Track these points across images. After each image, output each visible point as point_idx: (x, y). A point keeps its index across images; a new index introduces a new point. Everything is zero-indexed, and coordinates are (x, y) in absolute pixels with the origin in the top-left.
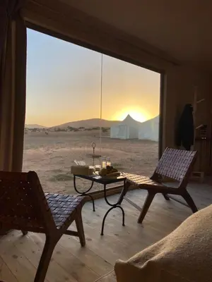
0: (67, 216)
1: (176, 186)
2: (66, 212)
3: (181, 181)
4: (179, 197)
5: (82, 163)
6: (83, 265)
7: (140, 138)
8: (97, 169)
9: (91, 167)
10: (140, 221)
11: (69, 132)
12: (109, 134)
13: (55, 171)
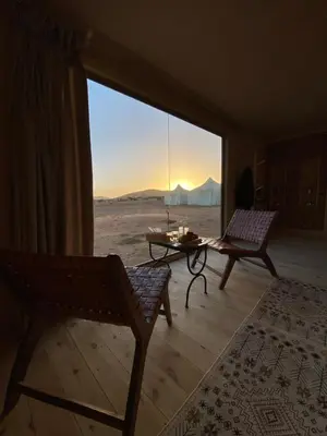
0: (156, 300)
1: (256, 249)
2: (153, 293)
3: (261, 243)
4: (260, 260)
5: (158, 230)
6: (178, 355)
7: (189, 203)
8: (175, 236)
9: (168, 234)
10: (222, 287)
11: (130, 202)
12: (163, 202)
13: (123, 235)
